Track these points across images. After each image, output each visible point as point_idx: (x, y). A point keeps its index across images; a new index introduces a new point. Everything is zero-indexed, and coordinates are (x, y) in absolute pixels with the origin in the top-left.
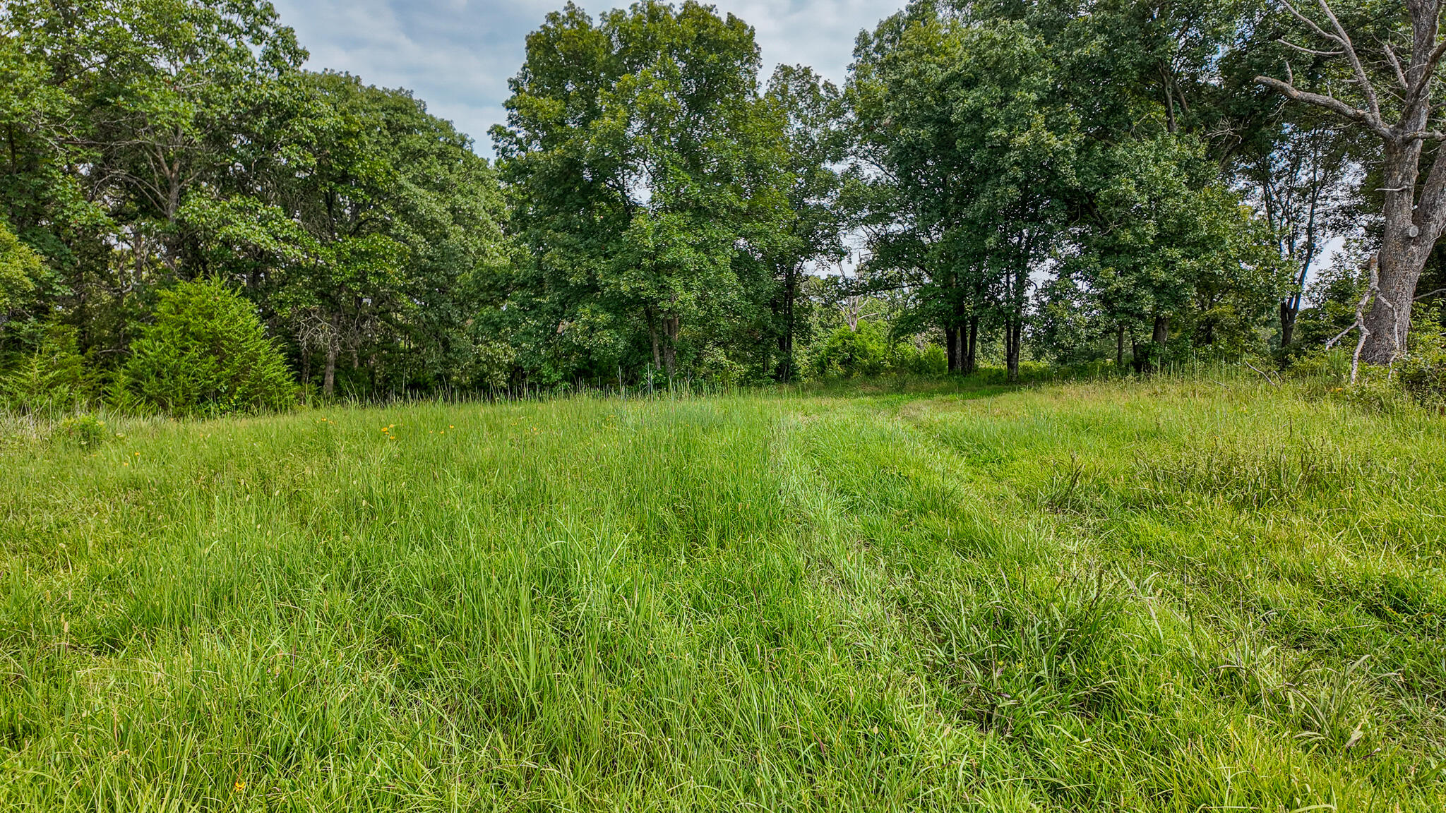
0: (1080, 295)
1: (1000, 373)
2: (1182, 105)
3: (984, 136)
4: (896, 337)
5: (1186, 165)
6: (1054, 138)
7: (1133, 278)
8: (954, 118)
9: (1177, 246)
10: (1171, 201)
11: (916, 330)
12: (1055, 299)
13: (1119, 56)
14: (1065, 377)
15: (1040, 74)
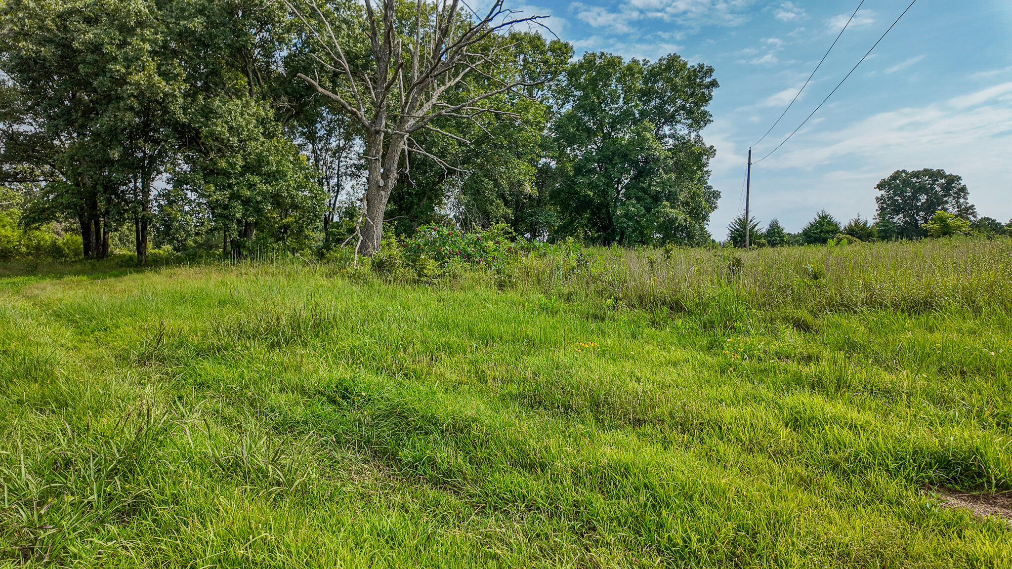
0: (190, 202)
1: (131, 258)
2: (258, 81)
3: (105, 67)
4: (27, 225)
5: (262, 122)
6: (164, 83)
7: (228, 192)
8: (75, 45)
9: (257, 175)
10: (253, 144)
11: (48, 220)
12: (171, 203)
13: (216, 36)
14: (179, 262)
15: (152, 30)
